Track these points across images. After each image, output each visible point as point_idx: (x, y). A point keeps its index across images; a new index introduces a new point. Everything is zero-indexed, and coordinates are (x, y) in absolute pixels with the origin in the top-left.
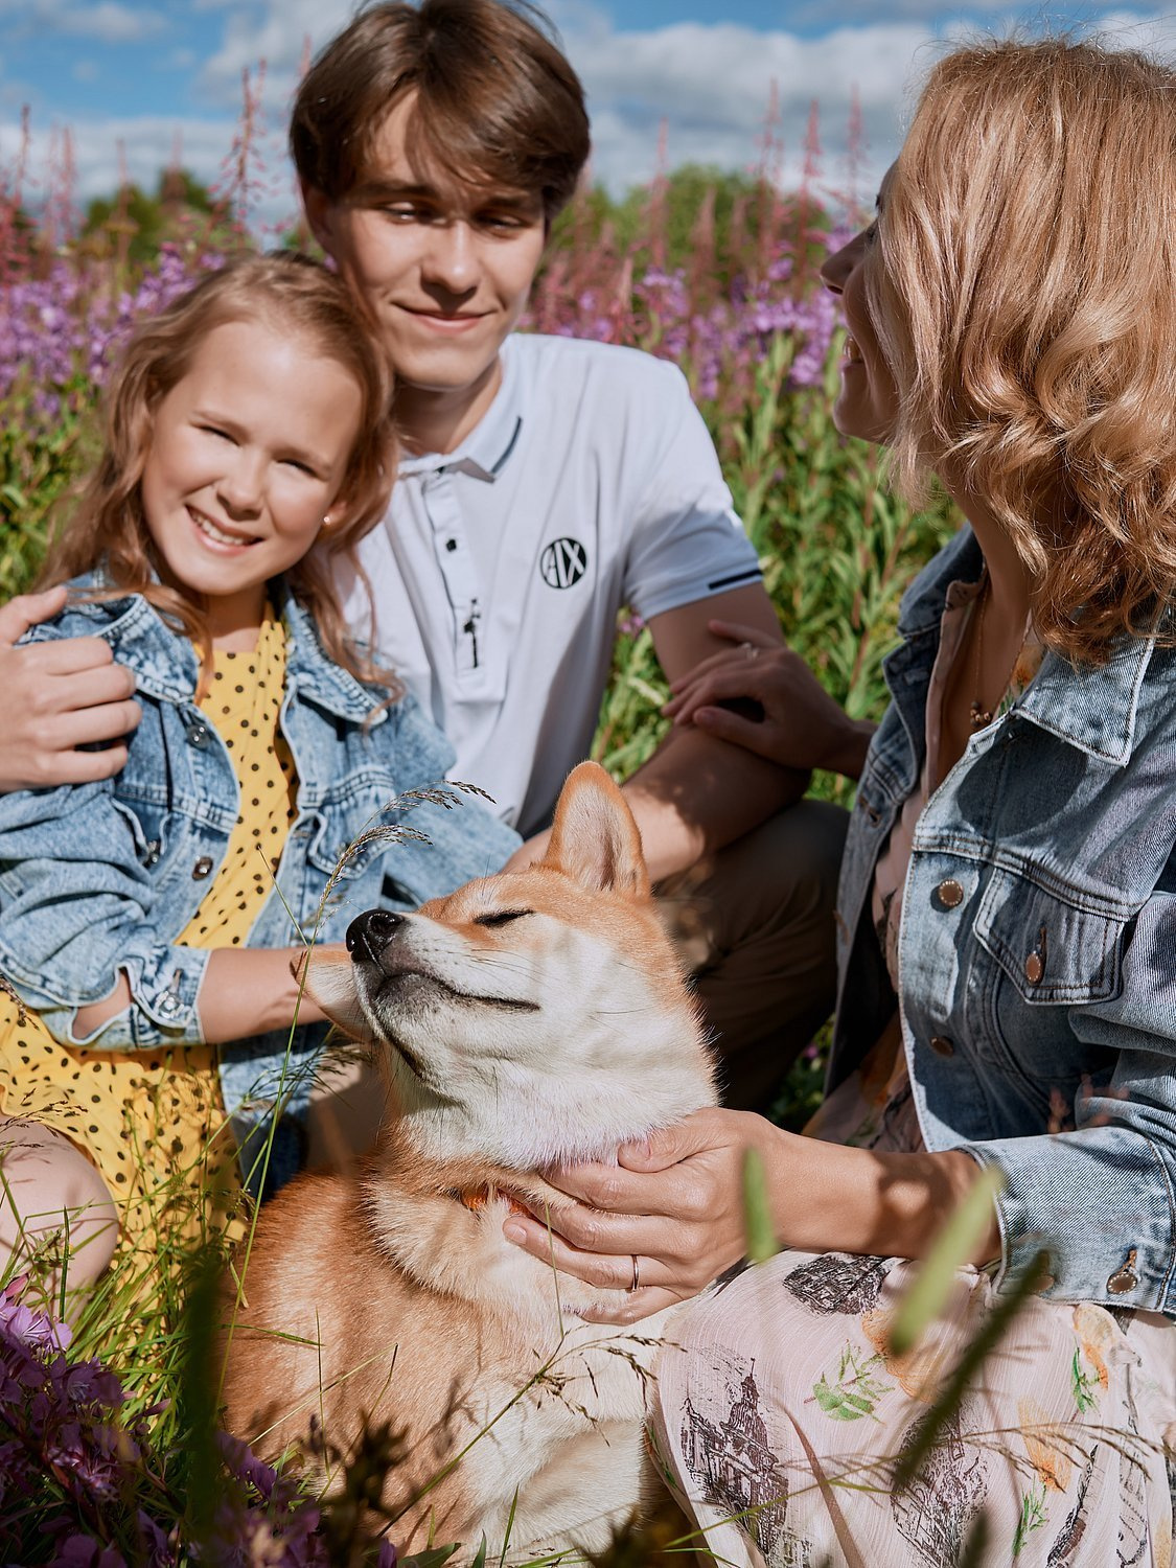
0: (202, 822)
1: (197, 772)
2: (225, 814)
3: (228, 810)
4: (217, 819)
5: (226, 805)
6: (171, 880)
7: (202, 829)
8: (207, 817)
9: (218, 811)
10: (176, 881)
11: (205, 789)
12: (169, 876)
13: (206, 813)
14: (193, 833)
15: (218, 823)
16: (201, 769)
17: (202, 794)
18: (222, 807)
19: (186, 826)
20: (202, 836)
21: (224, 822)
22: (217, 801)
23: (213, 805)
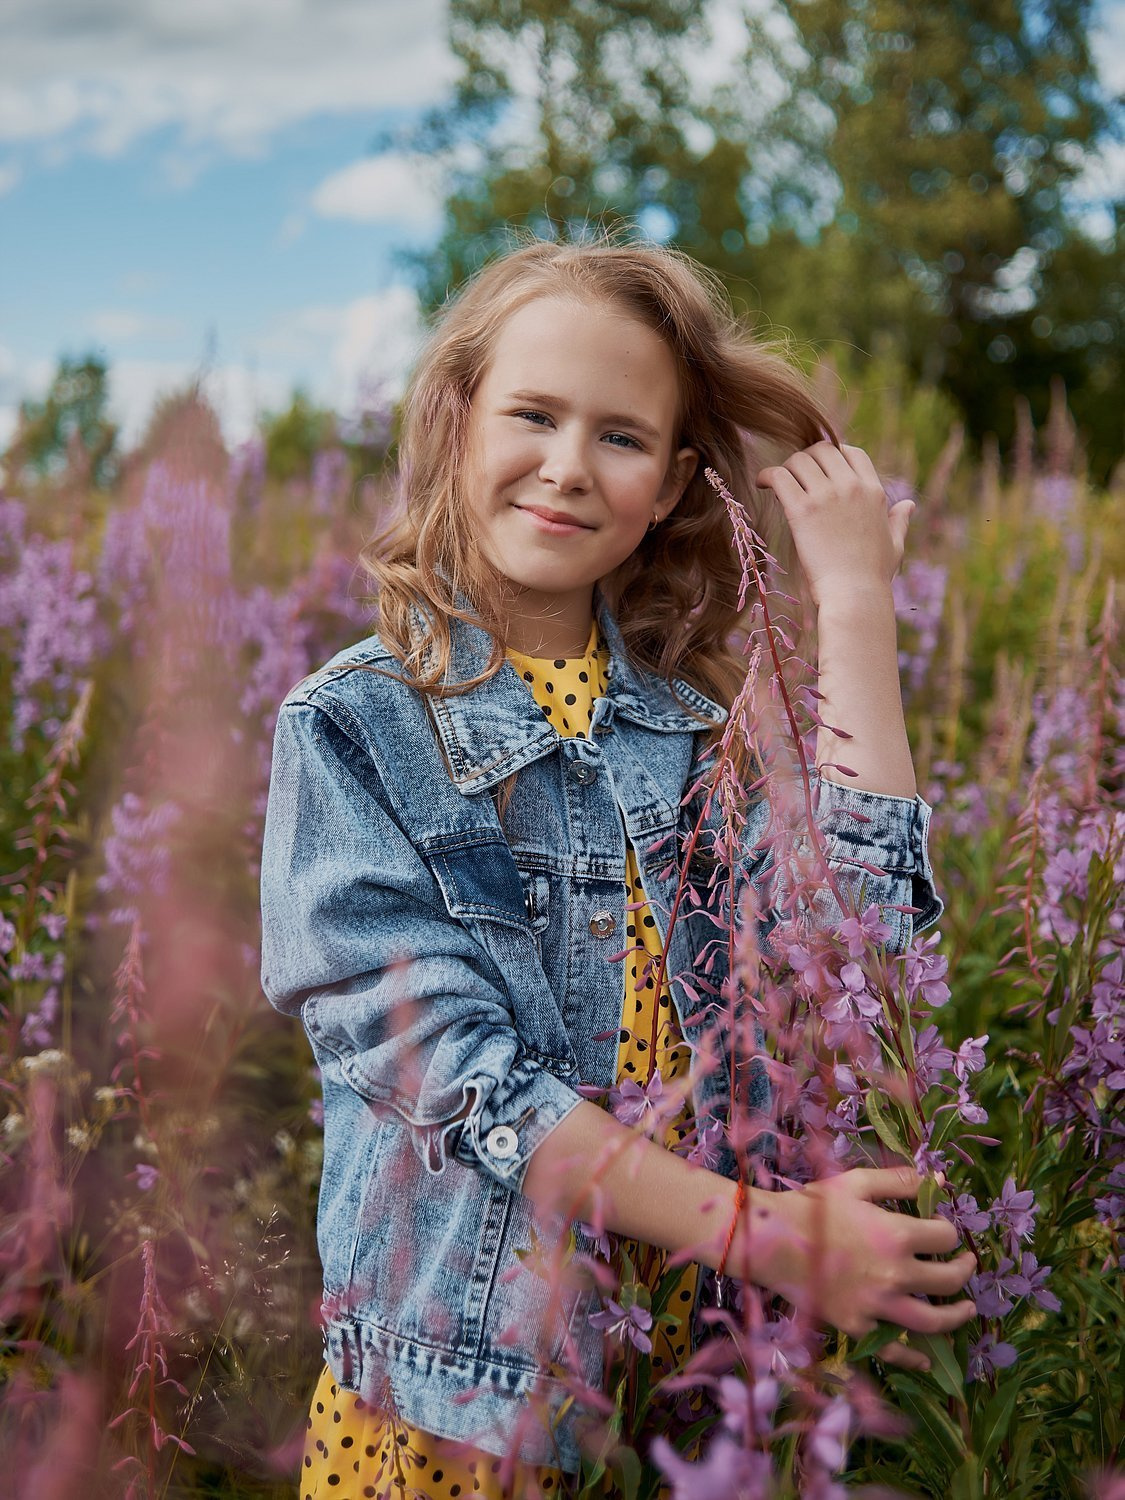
0: (583, 877)
1: (576, 817)
2: (609, 862)
3: (612, 857)
4: (601, 869)
5: (608, 852)
6: (578, 952)
7: (586, 884)
8: (590, 870)
9: (601, 861)
10: (583, 951)
11: (583, 838)
12: (575, 948)
13: (586, 867)
14: (578, 892)
15: (605, 873)
16: (579, 811)
17: (579, 846)
18: (604, 856)
19: (567, 888)
20: (588, 893)
21: (611, 871)
22: (597, 850)
23: (592, 856)
